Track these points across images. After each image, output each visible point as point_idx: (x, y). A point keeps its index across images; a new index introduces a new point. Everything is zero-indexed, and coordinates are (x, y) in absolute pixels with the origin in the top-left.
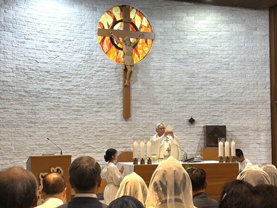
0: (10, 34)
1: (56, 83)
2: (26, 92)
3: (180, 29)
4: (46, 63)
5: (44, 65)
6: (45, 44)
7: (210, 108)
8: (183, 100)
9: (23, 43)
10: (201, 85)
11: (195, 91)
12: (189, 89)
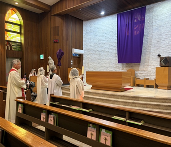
0: (92, 34)
1: (107, 47)
2: (97, 50)
3: (156, 15)
4: (104, 41)
5: (103, 41)
6: (104, 34)
7: (168, 49)
8: (156, 47)
9: (96, 35)
10: (164, 38)
11: (161, 42)
12: (158, 41)
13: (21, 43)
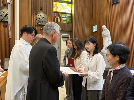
13: (71, 14)
